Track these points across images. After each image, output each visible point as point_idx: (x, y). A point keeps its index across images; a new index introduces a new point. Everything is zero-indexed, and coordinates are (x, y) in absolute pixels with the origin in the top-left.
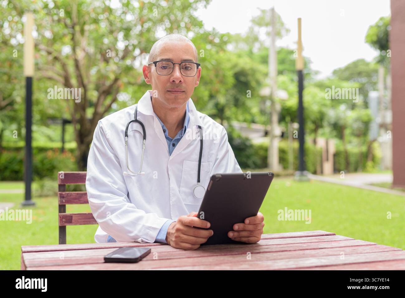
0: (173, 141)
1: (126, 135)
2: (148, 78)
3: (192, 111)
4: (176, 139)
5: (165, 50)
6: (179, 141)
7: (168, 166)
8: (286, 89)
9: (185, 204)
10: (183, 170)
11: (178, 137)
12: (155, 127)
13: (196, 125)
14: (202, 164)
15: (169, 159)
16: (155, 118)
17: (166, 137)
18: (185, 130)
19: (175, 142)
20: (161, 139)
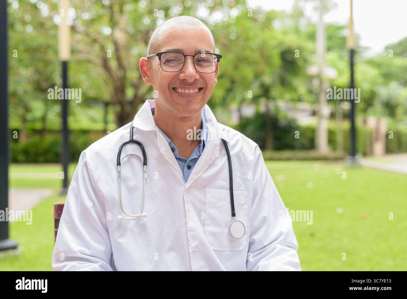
1: (119, 163)
2: (149, 77)
6: (197, 161)
10: (206, 201)
11: (194, 156)
12: (159, 146)
13: (219, 139)
14: (234, 192)
15: (185, 188)
16: (158, 133)
17: (176, 158)
18: (204, 146)
19: (191, 164)
20: (170, 162)
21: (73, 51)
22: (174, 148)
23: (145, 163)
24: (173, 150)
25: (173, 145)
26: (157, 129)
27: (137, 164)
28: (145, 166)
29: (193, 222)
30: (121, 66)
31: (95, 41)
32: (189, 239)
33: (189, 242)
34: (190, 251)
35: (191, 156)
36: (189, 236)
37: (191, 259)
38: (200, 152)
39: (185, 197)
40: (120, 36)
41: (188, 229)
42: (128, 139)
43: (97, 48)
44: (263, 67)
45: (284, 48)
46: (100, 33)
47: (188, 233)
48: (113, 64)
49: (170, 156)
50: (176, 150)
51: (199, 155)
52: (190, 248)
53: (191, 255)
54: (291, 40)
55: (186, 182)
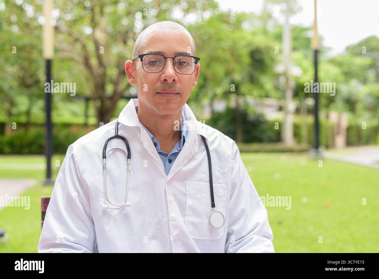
0: (168, 156)
1: (104, 157)
2: (133, 78)
3: (190, 118)
4: (173, 154)
5: (154, 40)
6: (177, 156)
7: (165, 189)
8: (300, 65)
9: (193, 239)
10: (187, 193)
11: (175, 151)
12: (142, 140)
13: (198, 135)
14: (213, 184)
15: (166, 180)
16: (141, 129)
17: (158, 152)
18: (184, 141)
19: (171, 158)
20: (153, 155)
21: (56, 50)
22: (156, 143)
23: (129, 157)
24: (155, 145)
25: (155, 140)
26: (141, 126)
27: (122, 157)
28: (129, 159)
29: (175, 212)
30: (101, 64)
31: (77, 40)
32: (171, 228)
33: (171, 231)
34: (172, 239)
35: (172, 151)
36: (170, 225)
37: (172, 247)
38: (180, 147)
39: (166, 189)
40: (100, 35)
41: (170, 219)
42: (113, 135)
43: (78, 46)
44: (233, 65)
45: (253, 47)
46: (82, 33)
47: (170, 222)
48: (94, 62)
49: (152, 150)
50: (158, 145)
51: (179, 149)
52: (171, 236)
53: (172, 244)
54: (260, 41)
55: (168, 175)
